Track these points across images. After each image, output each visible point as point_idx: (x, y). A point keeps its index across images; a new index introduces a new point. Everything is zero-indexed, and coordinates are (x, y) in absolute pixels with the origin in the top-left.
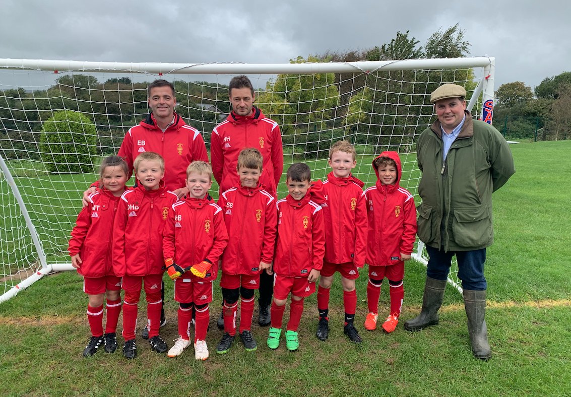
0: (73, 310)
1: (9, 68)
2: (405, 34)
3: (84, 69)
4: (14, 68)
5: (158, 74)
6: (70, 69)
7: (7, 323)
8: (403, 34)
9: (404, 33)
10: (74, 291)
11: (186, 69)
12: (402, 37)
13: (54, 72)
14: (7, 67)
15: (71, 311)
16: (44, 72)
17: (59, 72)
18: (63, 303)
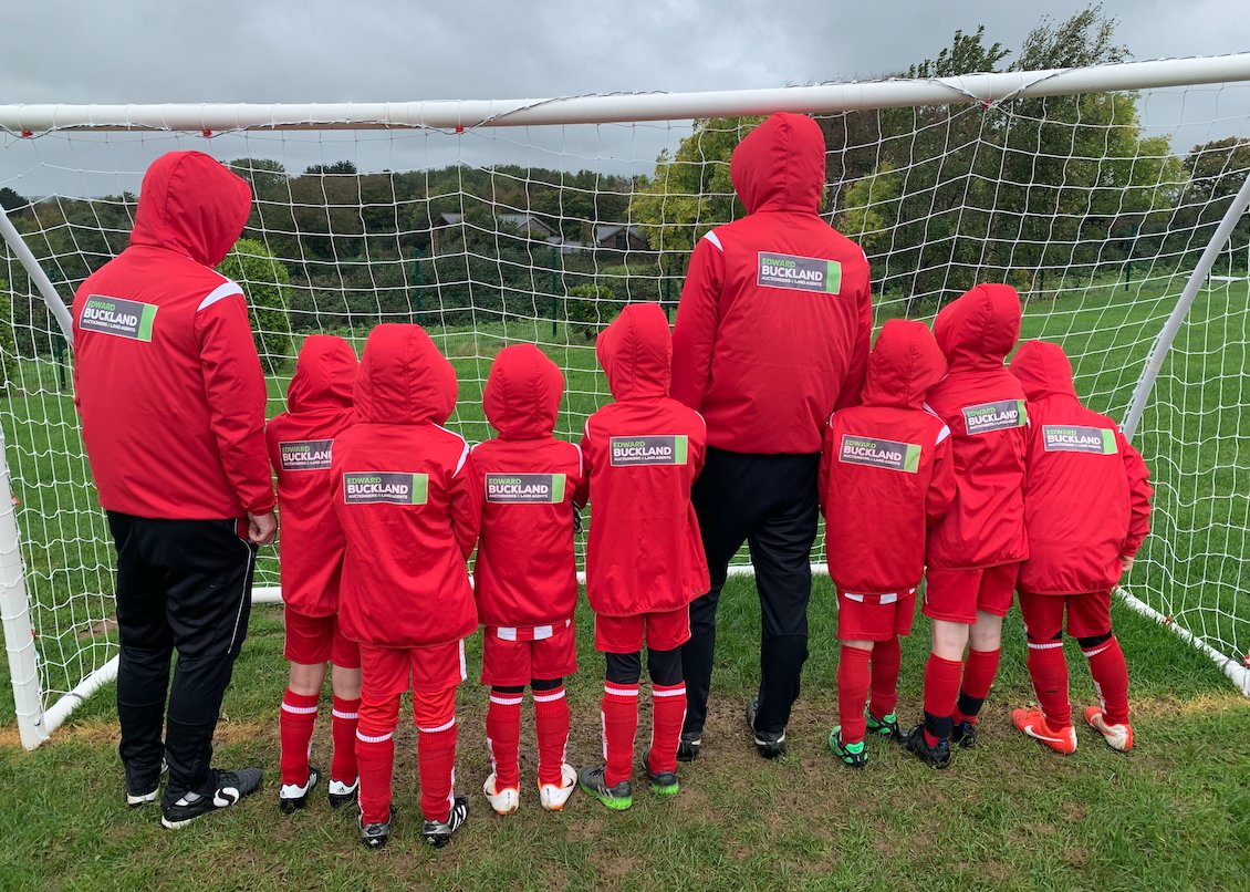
0: (262, 706)
1: (97, 128)
2: (976, 34)
3: (273, 124)
4: (108, 128)
5: (454, 130)
6: (241, 126)
7: (114, 738)
8: (971, 36)
9: (972, 34)
10: (262, 658)
11: (523, 112)
12: (967, 42)
13: (201, 133)
14: (92, 125)
15: (258, 710)
16: (179, 133)
17: (214, 133)
18: (240, 688)
